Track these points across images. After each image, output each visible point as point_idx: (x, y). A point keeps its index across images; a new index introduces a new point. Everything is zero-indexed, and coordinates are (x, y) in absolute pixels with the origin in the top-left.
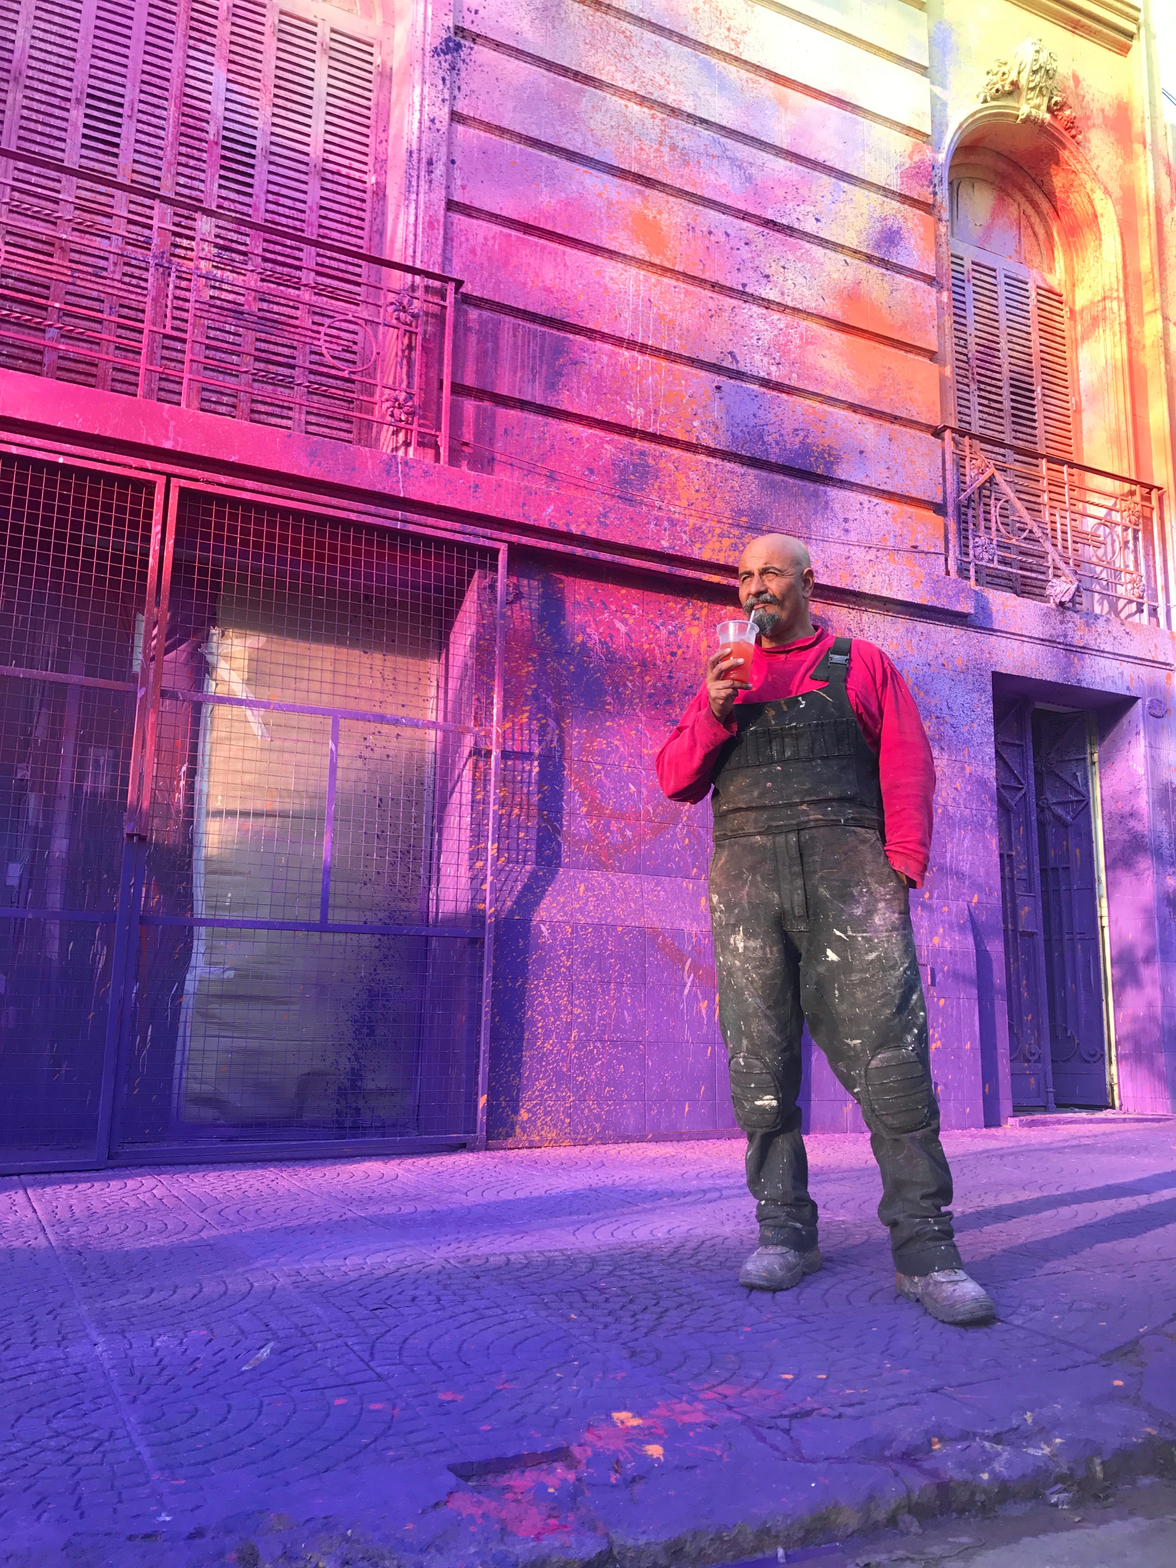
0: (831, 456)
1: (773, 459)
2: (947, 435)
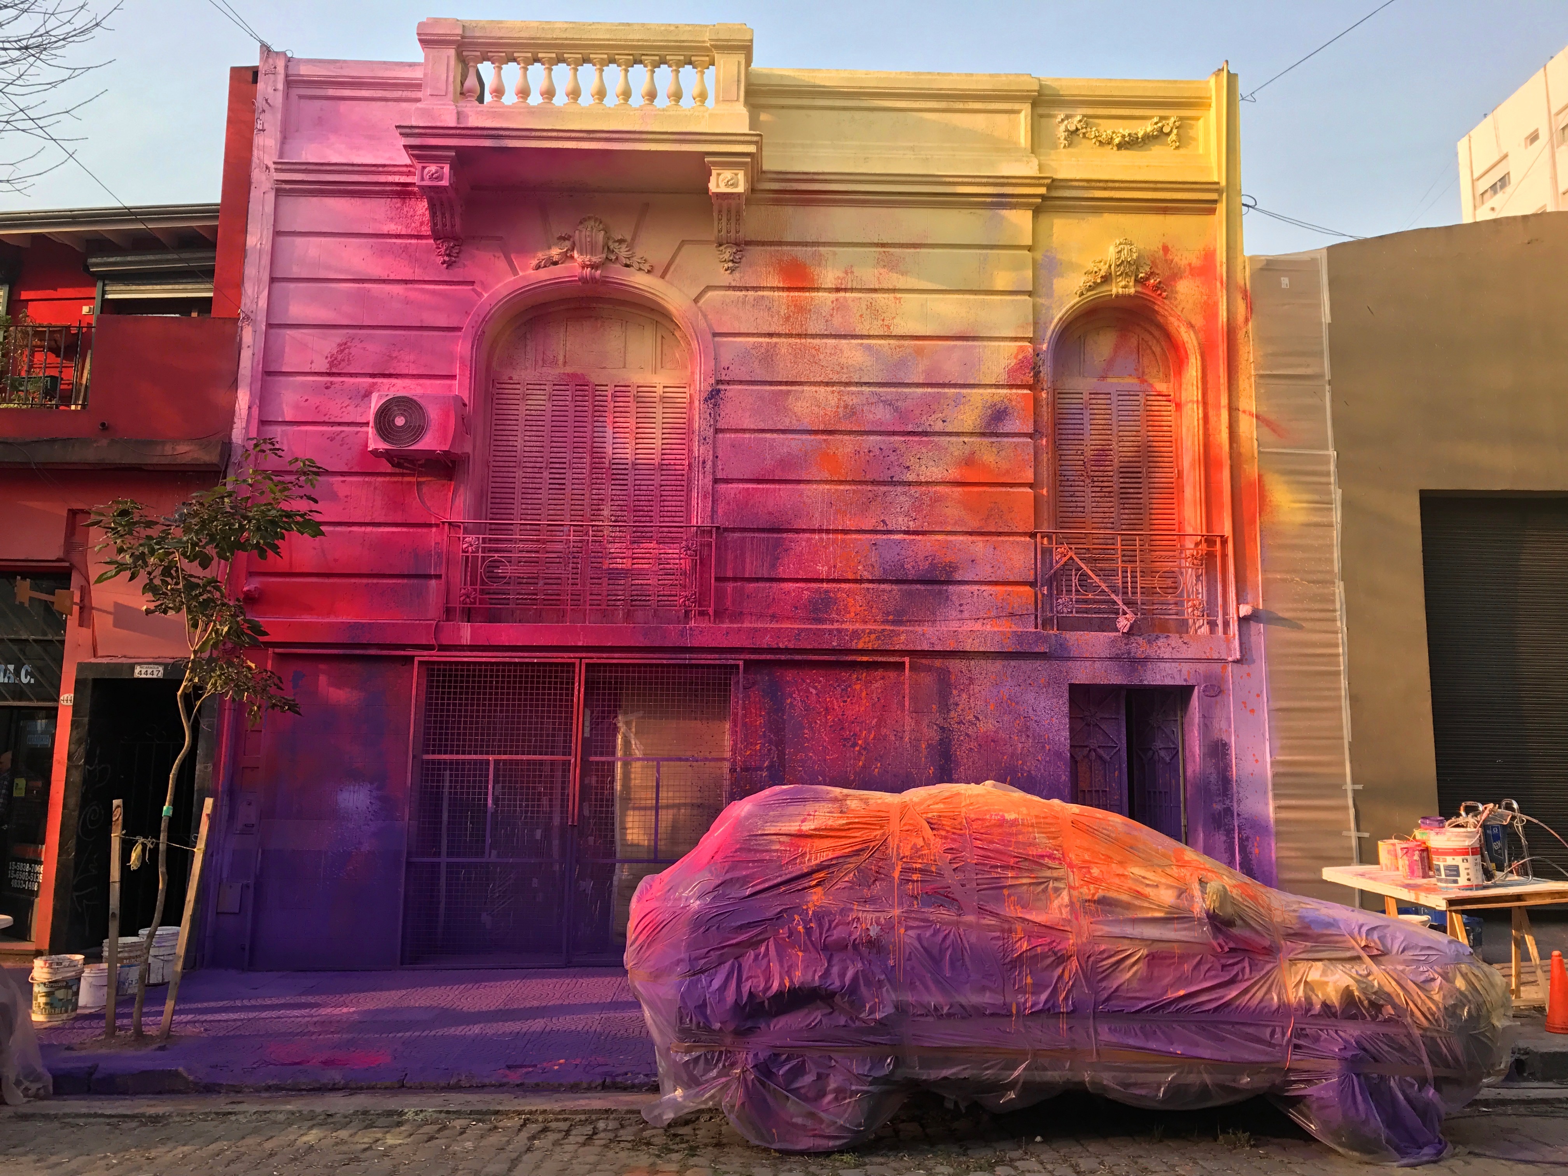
0: (952, 567)
1: (910, 577)
2: (1039, 536)
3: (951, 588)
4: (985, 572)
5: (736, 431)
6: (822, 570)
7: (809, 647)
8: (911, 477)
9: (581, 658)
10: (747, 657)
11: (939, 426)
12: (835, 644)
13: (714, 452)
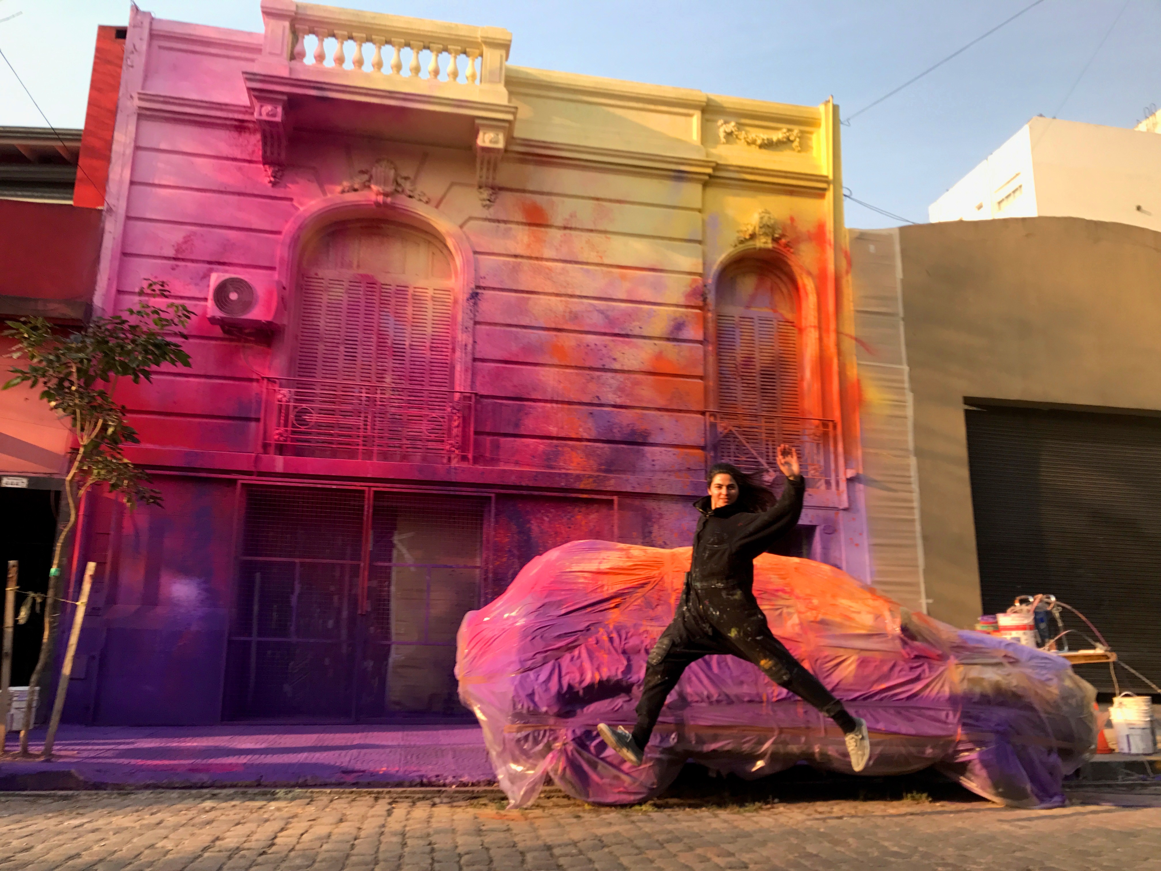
0: (646, 434)
1: (617, 439)
2: (707, 414)
3: (647, 449)
4: (669, 438)
5: (490, 324)
6: (553, 430)
7: (544, 486)
8: (617, 366)
9: (370, 487)
10: (498, 491)
11: (637, 331)
12: (563, 484)
13: (474, 338)
